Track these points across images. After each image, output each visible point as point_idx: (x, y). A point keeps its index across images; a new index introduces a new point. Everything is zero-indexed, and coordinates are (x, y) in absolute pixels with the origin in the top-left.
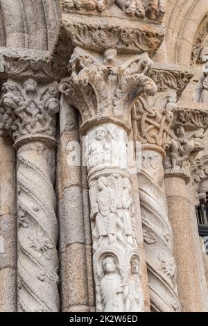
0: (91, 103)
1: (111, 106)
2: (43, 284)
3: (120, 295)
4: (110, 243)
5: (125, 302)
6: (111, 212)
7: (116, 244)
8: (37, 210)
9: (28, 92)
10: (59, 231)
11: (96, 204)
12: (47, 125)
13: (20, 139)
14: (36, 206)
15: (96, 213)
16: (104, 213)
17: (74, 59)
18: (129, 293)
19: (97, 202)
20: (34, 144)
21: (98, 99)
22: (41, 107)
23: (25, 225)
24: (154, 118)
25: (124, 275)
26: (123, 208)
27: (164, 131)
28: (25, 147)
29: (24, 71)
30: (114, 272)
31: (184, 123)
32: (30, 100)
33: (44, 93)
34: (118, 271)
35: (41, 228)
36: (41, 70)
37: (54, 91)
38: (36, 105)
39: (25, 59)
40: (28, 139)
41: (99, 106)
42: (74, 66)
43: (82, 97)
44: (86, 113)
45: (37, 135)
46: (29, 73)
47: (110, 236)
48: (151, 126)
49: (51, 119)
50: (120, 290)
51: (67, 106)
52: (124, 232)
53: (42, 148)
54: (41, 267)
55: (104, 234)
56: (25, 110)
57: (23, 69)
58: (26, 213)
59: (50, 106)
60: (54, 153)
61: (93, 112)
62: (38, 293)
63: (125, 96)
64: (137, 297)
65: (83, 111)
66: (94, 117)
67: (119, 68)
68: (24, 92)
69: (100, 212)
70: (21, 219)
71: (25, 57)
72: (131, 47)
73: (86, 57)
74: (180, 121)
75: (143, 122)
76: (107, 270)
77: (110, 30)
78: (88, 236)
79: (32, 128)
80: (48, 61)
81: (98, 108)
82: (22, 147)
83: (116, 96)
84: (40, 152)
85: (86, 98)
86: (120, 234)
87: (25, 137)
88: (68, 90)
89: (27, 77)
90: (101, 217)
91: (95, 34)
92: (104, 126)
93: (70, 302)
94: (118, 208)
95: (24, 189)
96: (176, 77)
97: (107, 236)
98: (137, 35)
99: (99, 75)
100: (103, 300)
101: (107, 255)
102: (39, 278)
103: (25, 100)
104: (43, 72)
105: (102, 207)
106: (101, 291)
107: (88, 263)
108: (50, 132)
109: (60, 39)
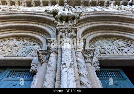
6: (65, 56)
7: (66, 62)
8: (51, 63)
18: (69, 72)
20: (53, 53)
25: (68, 67)
26: (69, 55)
30: (65, 68)
31: (88, 52)
34: (66, 67)
50: (66, 71)
55: (63, 60)
77: (66, 28)
86: (67, 60)
91: (63, 29)
98: (71, 29)
102: (49, 77)
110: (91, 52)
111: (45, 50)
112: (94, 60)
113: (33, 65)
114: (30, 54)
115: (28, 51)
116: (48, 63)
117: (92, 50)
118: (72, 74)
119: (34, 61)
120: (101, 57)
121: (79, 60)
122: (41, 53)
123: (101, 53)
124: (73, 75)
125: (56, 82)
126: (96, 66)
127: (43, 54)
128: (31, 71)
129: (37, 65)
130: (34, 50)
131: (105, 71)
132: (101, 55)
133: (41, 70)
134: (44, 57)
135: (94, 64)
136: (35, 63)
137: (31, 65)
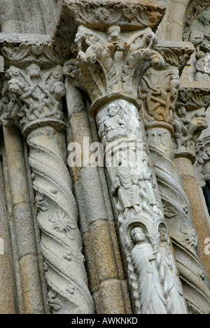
0: (100, 81)
1: (120, 83)
2: (70, 263)
3: (153, 262)
4: (136, 213)
5: (158, 268)
6: (134, 184)
8: (55, 193)
9: (32, 77)
10: (79, 212)
11: (117, 178)
12: (55, 109)
13: (28, 125)
14: (54, 189)
15: (118, 188)
16: (126, 186)
17: (79, 38)
18: (161, 260)
19: (118, 176)
20: (43, 129)
21: (106, 76)
22: (47, 91)
23: (44, 208)
25: (155, 242)
26: (145, 180)
27: (170, 108)
28: (35, 132)
29: (26, 57)
30: (143, 241)
31: (185, 103)
32: (35, 85)
33: (49, 78)
34: (148, 239)
35: (62, 209)
36: (43, 54)
37: (57, 75)
38: (41, 90)
39: (27, 44)
40: (37, 124)
41: (109, 83)
42: (80, 44)
43: (90, 76)
44: (95, 92)
45: (47, 120)
46: (31, 58)
47: (136, 207)
48: (157, 104)
49: (58, 103)
50: (153, 257)
51: (73, 89)
52: (148, 202)
53: (53, 132)
54: (67, 247)
55: (129, 206)
56: (31, 96)
57: (25, 54)
58: (45, 196)
59: (55, 90)
60: (64, 137)
61: (102, 90)
62: (67, 273)
63: (132, 72)
64: (170, 263)
65: (92, 90)
66: (104, 95)
67: (126, 43)
68: (28, 77)
69: (122, 186)
70: (40, 203)
71: (26, 42)
72: (134, 23)
73: (91, 36)
74: (181, 101)
75: (149, 99)
76: (137, 240)
77: (112, 7)
78: (110, 213)
79: (40, 113)
80: (49, 45)
81: (108, 85)
82: (32, 133)
83: (124, 72)
84: (51, 136)
85: (95, 78)
86: (145, 204)
87: (34, 122)
88: (74, 71)
89: (30, 63)
90: (124, 189)
91: (98, 12)
92: (116, 102)
93: (101, 277)
94: (139, 180)
95: (39, 173)
96: (176, 54)
97: (132, 207)
98: (139, 10)
99: (105, 52)
100: (136, 271)
101: (135, 225)
102: (66, 258)
103: (30, 86)
104: (45, 56)
105: (124, 180)
106: (132, 261)
107: (113, 238)
108: (59, 116)
109: (62, 20)
110: (199, 102)
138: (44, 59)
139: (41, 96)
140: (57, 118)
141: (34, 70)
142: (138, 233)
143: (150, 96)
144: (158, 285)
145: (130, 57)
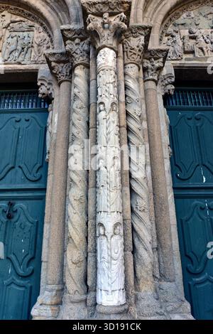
1: (106, 40)
3: (105, 120)
4: (102, 98)
7: (105, 98)
8: (79, 92)
9: (76, 44)
12: (85, 57)
16: (101, 86)
18: (109, 119)
20: (79, 66)
21: (100, 38)
22: (82, 50)
24: (133, 49)
26: (110, 83)
30: (103, 110)
31: (153, 56)
32: (77, 47)
33: (83, 44)
34: (105, 109)
36: (81, 33)
37: (87, 43)
38: (80, 49)
39: (73, 29)
40: (77, 64)
41: (101, 41)
45: (81, 62)
46: (76, 36)
47: (103, 95)
48: (132, 53)
49: (86, 55)
50: (105, 117)
52: (109, 93)
53: (83, 67)
56: (75, 52)
57: (73, 34)
61: (99, 44)
63: (113, 34)
66: (99, 46)
68: (74, 44)
72: (115, 11)
76: (101, 110)
77: (104, 3)
79: (79, 59)
83: (108, 35)
84: (82, 69)
85: (96, 39)
86: (107, 94)
89: (76, 38)
91: (97, 6)
92: (103, 49)
94: (107, 83)
96: (143, 29)
99: (99, 25)
101: (102, 103)
103: (75, 48)
108: (86, 60)
110: (161, 55)
111: (61, 54)
112: (165, 72)
113: (42, 84)
114: (28, 56)
115: (23, 49)
116: (71, 82)
117: (162, 51)
118: (114, 122)
119: (42, 75)
120: (183, 62)
121: (131, 84)
122: (54, 59)
123: (186, 52)
124: (116, 123)
125: (91, 130)
126: (167, 85)
127: (58, 62)
128: (40, 96)
129: (49, 84)
130: (35, 45)
131: (185, 92)
132: (185, 56)
133: (59, 95)
134: (62, 69)
135: (162, 81)
136: (44, 80)
137: (39, 84)
138: (81, 36)
139: (78, 52)
140: (85, 62)
141: (77, 41)
142: (102, 106)
143: (129, 50)
144: (105, 129)
145: (111, 26)
